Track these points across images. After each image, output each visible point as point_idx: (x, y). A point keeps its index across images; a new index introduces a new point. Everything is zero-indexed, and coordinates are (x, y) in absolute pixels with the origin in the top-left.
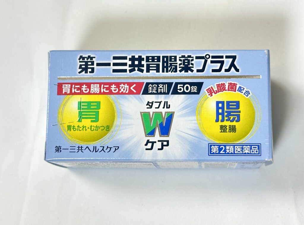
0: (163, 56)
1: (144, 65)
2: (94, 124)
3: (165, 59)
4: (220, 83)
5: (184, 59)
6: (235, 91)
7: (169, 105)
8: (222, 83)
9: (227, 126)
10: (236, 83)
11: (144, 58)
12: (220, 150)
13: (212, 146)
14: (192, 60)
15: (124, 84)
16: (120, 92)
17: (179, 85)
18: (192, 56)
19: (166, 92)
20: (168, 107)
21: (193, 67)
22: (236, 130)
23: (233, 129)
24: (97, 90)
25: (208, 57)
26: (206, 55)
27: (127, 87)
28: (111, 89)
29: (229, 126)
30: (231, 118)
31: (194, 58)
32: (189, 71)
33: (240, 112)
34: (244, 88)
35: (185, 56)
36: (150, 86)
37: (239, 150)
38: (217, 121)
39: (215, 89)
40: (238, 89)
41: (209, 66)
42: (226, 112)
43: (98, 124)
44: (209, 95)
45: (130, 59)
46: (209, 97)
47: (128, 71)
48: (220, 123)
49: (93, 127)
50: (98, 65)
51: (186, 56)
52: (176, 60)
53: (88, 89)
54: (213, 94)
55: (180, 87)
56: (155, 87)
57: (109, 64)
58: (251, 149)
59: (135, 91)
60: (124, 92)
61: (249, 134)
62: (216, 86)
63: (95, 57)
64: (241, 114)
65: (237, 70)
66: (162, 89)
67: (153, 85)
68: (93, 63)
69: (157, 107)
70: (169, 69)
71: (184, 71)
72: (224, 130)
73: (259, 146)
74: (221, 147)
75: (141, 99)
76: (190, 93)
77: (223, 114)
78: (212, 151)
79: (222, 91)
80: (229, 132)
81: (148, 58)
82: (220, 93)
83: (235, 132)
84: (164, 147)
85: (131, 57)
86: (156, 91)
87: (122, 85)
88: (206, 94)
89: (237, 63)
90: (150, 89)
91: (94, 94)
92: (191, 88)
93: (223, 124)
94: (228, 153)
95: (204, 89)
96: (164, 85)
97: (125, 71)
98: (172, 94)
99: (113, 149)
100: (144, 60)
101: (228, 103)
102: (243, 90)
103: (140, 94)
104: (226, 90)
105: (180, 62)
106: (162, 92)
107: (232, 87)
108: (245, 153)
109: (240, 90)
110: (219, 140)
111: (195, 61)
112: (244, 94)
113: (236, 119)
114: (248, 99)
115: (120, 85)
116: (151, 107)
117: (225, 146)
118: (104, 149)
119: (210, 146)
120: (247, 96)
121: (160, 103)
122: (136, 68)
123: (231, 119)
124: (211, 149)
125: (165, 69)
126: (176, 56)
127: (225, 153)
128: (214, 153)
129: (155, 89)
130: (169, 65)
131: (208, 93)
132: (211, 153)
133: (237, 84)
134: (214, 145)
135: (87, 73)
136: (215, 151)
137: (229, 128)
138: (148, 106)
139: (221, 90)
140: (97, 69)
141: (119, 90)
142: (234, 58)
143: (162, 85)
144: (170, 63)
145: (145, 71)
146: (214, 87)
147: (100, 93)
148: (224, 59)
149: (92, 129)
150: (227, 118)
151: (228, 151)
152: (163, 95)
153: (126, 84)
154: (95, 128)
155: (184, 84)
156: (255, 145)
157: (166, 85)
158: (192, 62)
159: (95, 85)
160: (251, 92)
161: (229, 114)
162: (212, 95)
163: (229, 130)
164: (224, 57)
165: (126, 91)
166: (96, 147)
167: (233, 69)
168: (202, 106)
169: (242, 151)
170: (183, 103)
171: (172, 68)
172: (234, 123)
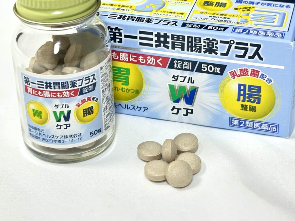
0: (187, 37)
1: (169, 42)
2: (125, 87)
3: (190, 39)
4: (244, 68)
5: (208, 41)
6: (257, 77)
7: (194, 81)
8: (245, 69)
9: (247, 106)
10: (258, 70)
11: (169, 36)
12: (240, 123)
13: (233, 120)
14: (217, 44)
15: (151, 56)
16: (148, 63)
17: (203, 65)
18: (216, 40)
19: (191, 69)
20: (192, 82)
21: (217, 50)
22: (256, 110)
23: (253, 109)
24: (126, 58)
25: (232, 42)
26: (231, 41)
27: (154, 60)
28: (139, 59)
29: (250, 106)
30: (251, 99)
31: (219, 42)
32: (213, 53)
33: (261, 96)
34: (266, 76)
35: (209, 39)
36: (176, 62)
37: (258, 126)
38: (239, 100)
39: (238, 73)
40: (261, 76)
41: (233, 52)
42: (248, 94)
43: (129, 87)
44: (232, 77)
45: (156, 35)
46: (231, 79)
47: (154, 46)
48: (241, 103)
49: (124, 89)
50: (126, 36)
51: (211, 39)
52: (200, 41)
53: (118, 57)
54: (236, 77)
55: (204, 66)
56: (180, 64)
57: (136, 38)
58: (269, 127)
59: (161, 65)
60: (151, 64)
61: (268, 115)
62: (239, 71)
63: (122, 29)
64: (262, 98)
65: (261, 59)
66: (187, 66)
67: (178, 62)
68: (120, 35)
69: (182, 80)
70: (194, 49)
71: (208, 53)
72: (244, 108)
73: (277, 126)
74: (241, 121)
75: (166, 72)
76: (213, 73)
77: (244, 95)
78: (233, 123)
79: (245, 76)
80: (249, 110)
81: (173, 36)
82: (242, 77)
83: (255, 112)
84: (189, 114)
85: (156, 33)
86: (181, 67)
87: (149, 57)
88: (229, 76)
89: (261, 52)
90: (176, 64)
91: (123, 61)
92: (214, 69)
93: (244, 103)
94: (247, 127)
95: (227, 72)
96: (189, 63)
97: (151, 45)
98: (196, 71)
99: (143, 109)
100: (169, 38)
101: (250, 87)
102: (266, 77)
103: (166, 67)
104: (249, 75)
105: (205, 44)
106: (187, 69)
107: (255, 73)
108: (264, 129)
109: (262, 76)
110: (240, 116)
111: (219, 45)
112: (266, 81)
113: (257, 101)
114: (269, 85)
115: (147, 58)
116: (177, 80)
117: (245, 121)
118: (135, 108)
119: (231, 119)
120: (269, 83)
121: (185, 77)
122: (162, 45)
123: (252, 101)
124: (231, 122)
125: (190, 48)
126: (201, 38)
127: (245, 127)
128: (234, 125)
129: (180, 65)
130: (194, 45)
131: (231, 75)
132: (231, 125)
133: (260, 71)
134: (234, 119)
135: (116, 42)
136: (235, 124)
137: (250, 107)
138: (174, 79)
139: (243, 74)
140: (125, 40)
141: (147, 62)
142: (259, 47)
143: (187, 63)
144: (194, 44)
145: (170, 48)
146: (237, 71)
147: (129, 62)
148: (249, 46)
149: (124, 91)
150: (248, 99)
151: (247, 125)
152: (188, 72)
153: (153, 57)
154: (126, 90)
155: (208, 64)
156: (273, 124)
157: (191, 63)
158: (217, 45)
159: (124, 54)
160: (273, 80)
161: (250, 96)
162: (234, 78)
163: (249, 109)
164: (249, 45)
165: (153, 63)
166: (127, 105)
167: (256, 57)
168: (224, 86)
169: (261, 127)
170: (206, 81)
171: (196, 48)
172: (255, 104)
